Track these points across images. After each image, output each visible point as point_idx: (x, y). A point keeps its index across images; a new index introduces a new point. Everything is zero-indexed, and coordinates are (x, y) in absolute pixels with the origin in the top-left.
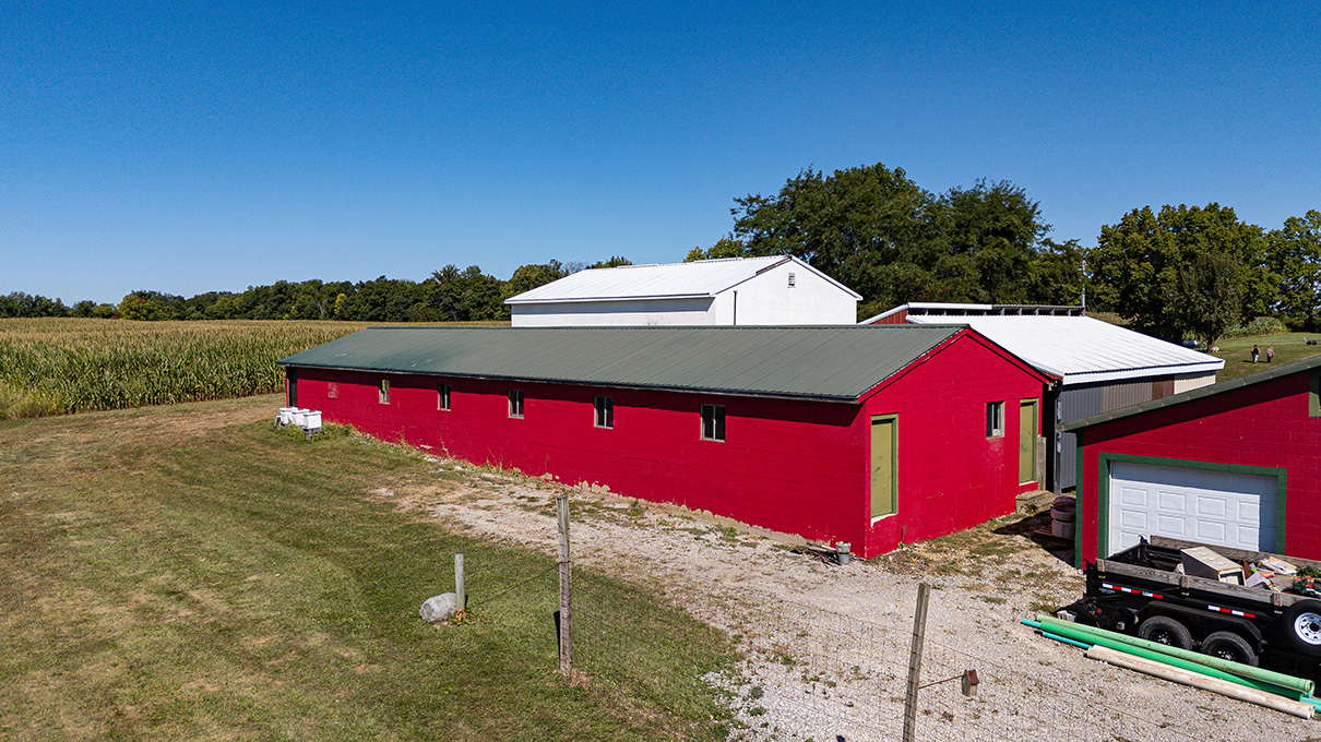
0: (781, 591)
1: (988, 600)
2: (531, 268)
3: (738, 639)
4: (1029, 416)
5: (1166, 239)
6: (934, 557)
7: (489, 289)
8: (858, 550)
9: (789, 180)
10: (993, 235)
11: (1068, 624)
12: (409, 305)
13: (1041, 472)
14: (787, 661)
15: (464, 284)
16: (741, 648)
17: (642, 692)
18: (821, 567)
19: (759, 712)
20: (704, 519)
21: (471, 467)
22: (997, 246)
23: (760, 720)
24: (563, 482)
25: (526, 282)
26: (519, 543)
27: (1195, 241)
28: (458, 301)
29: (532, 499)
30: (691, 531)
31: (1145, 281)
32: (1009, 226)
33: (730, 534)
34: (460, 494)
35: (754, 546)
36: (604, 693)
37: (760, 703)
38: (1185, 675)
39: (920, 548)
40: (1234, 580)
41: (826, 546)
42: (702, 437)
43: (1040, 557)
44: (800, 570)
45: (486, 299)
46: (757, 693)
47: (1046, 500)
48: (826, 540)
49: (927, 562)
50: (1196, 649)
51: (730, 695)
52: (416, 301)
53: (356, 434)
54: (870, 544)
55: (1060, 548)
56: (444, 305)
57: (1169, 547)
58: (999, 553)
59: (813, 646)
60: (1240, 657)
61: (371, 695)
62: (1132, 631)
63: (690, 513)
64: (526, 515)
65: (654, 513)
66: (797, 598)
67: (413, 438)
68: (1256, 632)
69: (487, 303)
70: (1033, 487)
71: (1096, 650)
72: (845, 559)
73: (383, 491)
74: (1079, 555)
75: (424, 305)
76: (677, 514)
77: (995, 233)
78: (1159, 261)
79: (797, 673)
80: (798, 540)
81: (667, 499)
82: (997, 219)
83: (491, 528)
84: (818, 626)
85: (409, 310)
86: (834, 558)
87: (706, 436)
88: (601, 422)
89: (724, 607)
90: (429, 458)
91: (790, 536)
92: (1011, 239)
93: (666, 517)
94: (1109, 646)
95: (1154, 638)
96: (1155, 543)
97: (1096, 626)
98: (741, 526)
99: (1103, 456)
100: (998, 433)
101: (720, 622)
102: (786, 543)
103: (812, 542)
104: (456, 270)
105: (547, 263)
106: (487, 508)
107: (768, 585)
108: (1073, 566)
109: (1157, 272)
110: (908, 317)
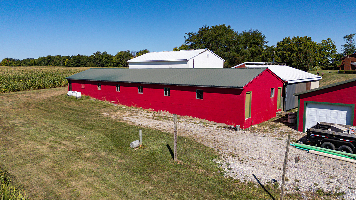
0: (225, 138)
1: (278, 139)
2: (121, 52)
3: (218, 151)
4: (280, 91)
5: (294, 45)
6: (260, 128)
7: (110, 58)
8: (242, 127)
9: (200, 28)
10: (253, 44)
11: (301, 144)
12: (87, 62)
13: (282, 106)
14: (233, 156)
15: (102, 57)
16: (220, 153)
17: (197, 164)
18: (233, 132)
19: (230, 169)
20: (197, 120)
21: (127, 107)
22: (254, 47)
23: (231, 171)
24: (155, 111)
25: (120, 56)
26: (149, 127)
27: (301, 46)
28: (101, 61)
29: (148, 115)
30: (195, 123)
31: (288, 56)
32: (258, 42)
33: (205, 123)
34: (127, 114)
35: (213, 126)
36: (187, 165)
37: (229, 167)
38: (335, 157)
39: (256, 126)
40: (347, 132)
41: (233, 126)
42: (196, 98)
43: (287, 128)
44: (227, 132)
45: (109, 61)
46: (228, 164)
47: (284, 113)
48: (232, 125)
49: (259, 130)
50: (336, 150)
51: (222, 165)
52: (89, 61)
53: (91, 98)
54: (244, 125)
55: (293, 125)
56: (97, 62)
57: (325, 124)
58: (276, 127)
59: (239, 152)
60: (348, 151)
61: (125, 168)
62: (319, 146)
63: (193, 118)
64: (148, 119)
65: (182, 119)
66: (230, 140)
67: (109, 99)
68: (353, 145)
69: (109, 62)
70: (280, 110)
71: (310, 151)
72: (238, 129)
73: (105, 113)
74: (298, 127)
75: (91, 62)
76: (189, 118)
77: (254, 43)
78: (292, 51)
79: (237, 159)
80: (224, 125)
81: (186, 115)
82: (254, 40)
83: (140, 123)
84: (238, 147)
85: (87, 64)
86: (235, 129)
87: (197, 98)
88: (166, 94)
89: (212, 143)
90: (114, 105)
91: (222, 124)
92: (258, 45)
93: (186, 119)
94: (314, 150)
95: (325, 147)
96: (321, 124)
97: (309, 145)
98: (207, 122)
99: (305, 102)
100: (273, 96)
101: (212, 146)
102: (221, 126)
103: (228, 125)
104: (100, 53)
105: (126, 51)
106: (137, 118)
107: (219, 136)
108: (296, 130)
109: (291, 54)
110: (246, 66)
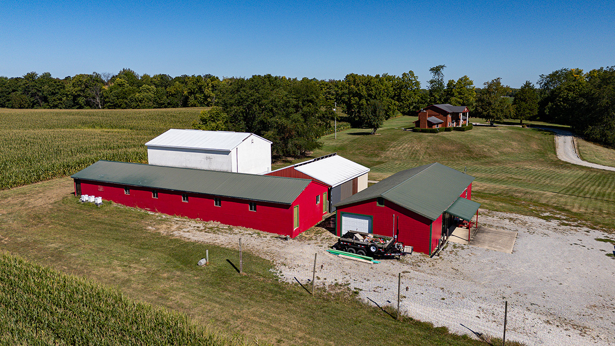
0: (278, 249)
1: (320, 246)
2: (82, 76)
3: (273, 261)
4: (325, 196)
5: (362, 89)
6: (307, 236)
8: (291, 237)
11: (335, 250)
13: (328, 209)
14: (284, 265)
16: (274, 263)
17: (259, 275)
18: (284, 242)
19: (283, 275)
20: (251, 231)
21: (169, 216)
23: (283, 277)
24: (204, 221)
26: (208, 243)
29: (198, 227)
30: (249, 234)
33: (259, 234)
34: (175, 227)
35: (266, 237)
36: (251, 276)
37: (282, 274)
38: (354, 258)
39: (304, 233)
40: (362, 241)
41: (284, 236)
42: (249, 210)
43: (328, 233)
44: (279, 243)
46: (281, 272)
47: (328, 215)
48: (283, 234)
49: (306, 238)
50: (356, 253)
51: (276, 273)
53: (115, 204)
54: (293, 235)
55: (332, 231)
56: (32, 93)
57: (352, 233)
58: (320, 233)
59: (289, 261)
60: (363, 255)
62: (346, 251)
63: (246, 229)
64: (201, 233)
65: (236, 230)
66: (282, 250)
67: (142, 207)
68: (365, 249)
69: (58, 93)
70: (326, 213)
71: (340, 255)
72: (289, 239)
73: (150, 228)
74: (337, 233)
75: (19, 93)
76: (242, 229)
78: (361, 97)
79: (287, 267)
80: (277, 235)
81: (239, 225)
82: (308, 96)
83: (196, 239)
84: (288, 257)
85: (10, 95)
86: (286, 239)
87: (251, 210)
88: (216, 204)
89: (267, 255)
90: (150, 213)
91: (274, 234)
93: (239, 230)
94: (342, 254)
95: (349, 252)
96: (350, 232)
97: (339, 250)
98: (261, 232)
99: (341, 212)
100: (318, 202)
101: (268, 258)
102: (273, 236)
103: (280, 235)
104: (36, 75)
105: (92, 74)
106: (188, 232)
107: (274, 248)
108: (335, 235)
109: (360, 101)
